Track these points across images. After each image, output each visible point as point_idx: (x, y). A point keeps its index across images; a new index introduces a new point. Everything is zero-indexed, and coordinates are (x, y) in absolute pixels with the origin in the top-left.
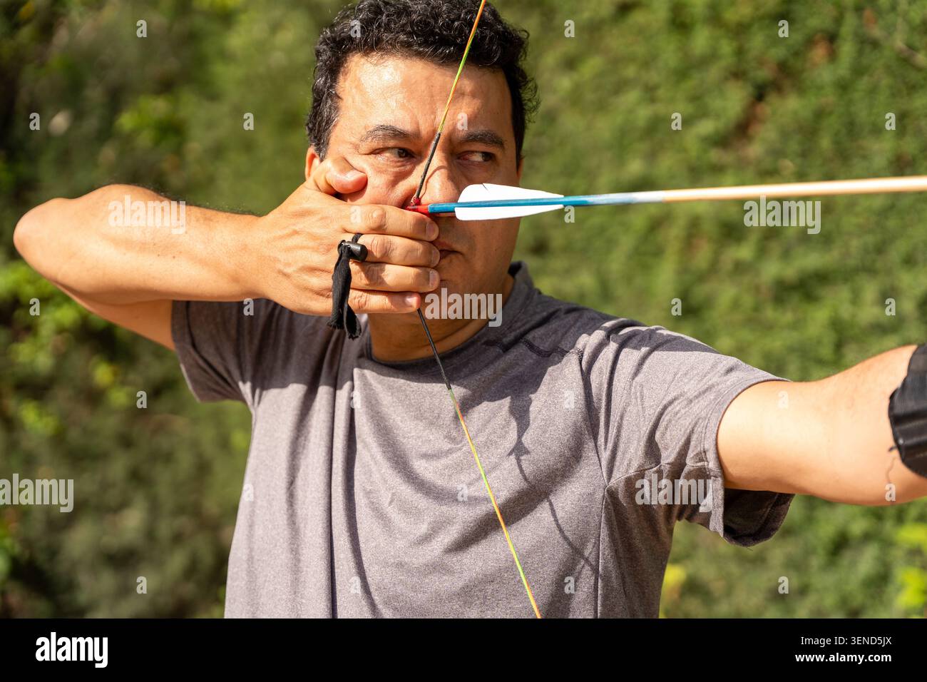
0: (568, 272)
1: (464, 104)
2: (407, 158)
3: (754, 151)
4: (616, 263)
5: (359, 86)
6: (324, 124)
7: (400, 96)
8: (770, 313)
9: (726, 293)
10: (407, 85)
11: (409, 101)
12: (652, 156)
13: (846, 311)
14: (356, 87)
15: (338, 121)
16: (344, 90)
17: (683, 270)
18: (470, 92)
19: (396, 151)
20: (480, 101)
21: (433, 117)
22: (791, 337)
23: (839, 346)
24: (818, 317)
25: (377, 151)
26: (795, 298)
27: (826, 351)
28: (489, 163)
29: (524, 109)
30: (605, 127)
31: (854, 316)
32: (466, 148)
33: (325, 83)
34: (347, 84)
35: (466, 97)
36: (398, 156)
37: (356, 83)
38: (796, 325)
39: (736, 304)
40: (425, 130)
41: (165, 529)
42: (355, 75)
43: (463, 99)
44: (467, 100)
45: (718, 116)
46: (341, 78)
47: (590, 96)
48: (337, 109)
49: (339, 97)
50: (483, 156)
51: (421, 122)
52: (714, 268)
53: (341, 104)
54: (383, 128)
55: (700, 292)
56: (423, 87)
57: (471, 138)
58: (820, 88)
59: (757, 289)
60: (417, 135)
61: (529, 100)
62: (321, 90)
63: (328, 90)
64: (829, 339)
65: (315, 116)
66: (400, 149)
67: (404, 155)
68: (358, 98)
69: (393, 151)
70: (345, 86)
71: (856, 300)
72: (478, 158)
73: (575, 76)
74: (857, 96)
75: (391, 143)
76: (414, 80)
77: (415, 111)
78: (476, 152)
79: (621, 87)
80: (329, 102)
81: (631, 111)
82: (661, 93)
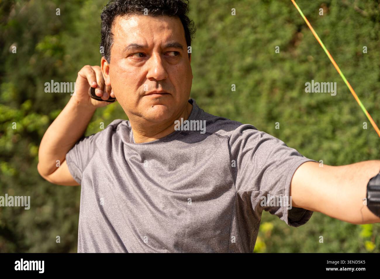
0: (223, 104)
1: (165, 32)
2: (143, 57)
3: (298, 52)
4: (242, 100)
5: (120, 28)
6: (107, 46)
7: (138, 31)
8: (305, 118)
9: (287, 111)
10: (140, 26)
11: (142, 33)
12: (255, 55)
13: (336, 117)
14: (119, 29)
15: (113, 44)
16: (114, 31)
17: (269, 102)
18: (167, 27)
19: (138, 54)
20: (171, 30)
21: (152, 38)
22: (315, 128)
23: (334, 131)
24: (325, 119)
25: (131, 55)
26: (315, 112)
27: (329, 134)
28: (177, 56)
29: (190, 33)
30: (236, 44)
31: (339, 119)
32: (168, 50)
33: (106, 29)
34: (116, 28)
35: (165, 29)
36: (139, 56)
37: (119, 27)
38: (316, 123)
39: (291, 115)
40: (149, 44)
41: (61, 213)
42: (119, 25)
43: (164, 30)
44: (166, 30)
45: (282, 38)
46: (113, 26)
47: (229, 31)
48: (112, 39)
49: (113, 34)
50: (174, 54)
51: (148, 41)
52: (282, 100)
53: (114, 37)
54: (132, 45)
55: (276, 111)
56: (147, 26)
57: (170, 46)
58: (324, 26)
59: (300, 109)
60: (146, 46)
61: (191, 29)
62: (105, 32)
63: (108, 31)
64: (330, 128)
65: (103, 43)
66: (140, 53)
67: (142, 55)
68: (120, 34)
69: (137, 54)
70: (115, 29)
71: (340, 112)
72: (172, 54)
73: (223, 24)
74: (338, 29)
75: (136, 51)
76: (143, 24)
77: (145, 37)
78: (172, 52)
79: (242, 27)
80: (109, 36)
81: (246, 37)
82: (259, 29)
